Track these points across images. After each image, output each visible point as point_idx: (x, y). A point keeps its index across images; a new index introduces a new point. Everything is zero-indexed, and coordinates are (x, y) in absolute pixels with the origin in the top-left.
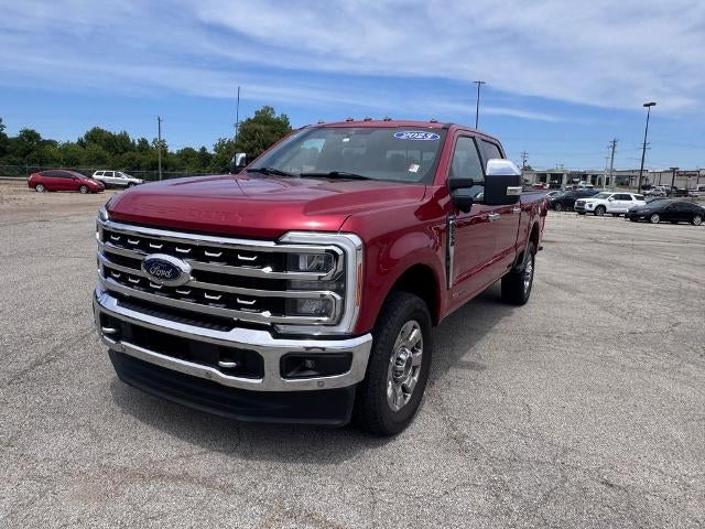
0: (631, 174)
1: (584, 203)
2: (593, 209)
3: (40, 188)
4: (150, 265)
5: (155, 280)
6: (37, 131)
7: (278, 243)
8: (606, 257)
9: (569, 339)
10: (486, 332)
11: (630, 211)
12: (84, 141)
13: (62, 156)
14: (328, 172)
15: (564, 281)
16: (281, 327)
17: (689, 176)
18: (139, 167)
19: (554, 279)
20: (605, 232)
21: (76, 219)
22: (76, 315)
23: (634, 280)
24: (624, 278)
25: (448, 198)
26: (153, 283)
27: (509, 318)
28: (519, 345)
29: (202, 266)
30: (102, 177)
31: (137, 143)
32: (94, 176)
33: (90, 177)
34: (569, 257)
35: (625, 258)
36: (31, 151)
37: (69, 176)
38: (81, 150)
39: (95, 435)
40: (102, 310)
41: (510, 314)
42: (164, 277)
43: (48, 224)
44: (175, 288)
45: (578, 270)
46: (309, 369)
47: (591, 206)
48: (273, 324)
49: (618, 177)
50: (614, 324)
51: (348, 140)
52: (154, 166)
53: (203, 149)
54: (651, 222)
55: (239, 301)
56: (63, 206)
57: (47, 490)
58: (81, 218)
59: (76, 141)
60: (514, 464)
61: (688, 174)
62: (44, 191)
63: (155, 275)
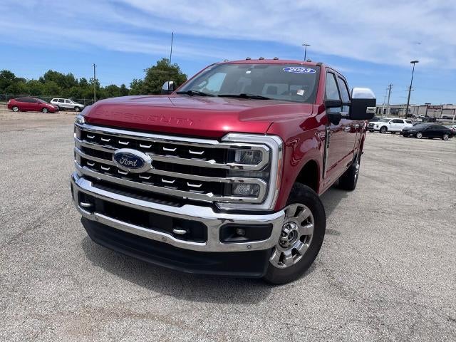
0: (400, 107)
1: (374, 124)
2: (379, 129)
3: (16, 109)
4: (119, 156)
5: (123, 168)
6: (12, 72)
7: (220, 141)
8: (395, 159)
9: (390, 214)
10: (334, 208)
11: (403, 130)
12: (44, 79)
13: (29, 89)
14: (239, 94)
15: (374, 175)
16: (221, 204)
17: (436, 109)
18: (80, 97)
19: (367, 173)
20: (390, 144)
21: (42, 129)
22: (51, 194)
23: (418, 174)
24: (411, 173)
25: (324, 114)
26: (121, 170)
27: (346, 199)
28: (359, 218)
29: (160, 158)
30: (57, 103)
31: (79, 81)
32: (52, 102)
33: (49, 103)
34: (372, 159)
35: (407, 160)
36: (9, 85)
37: (35, 102)
38: (42, 85)
39: (76, 282)
40: (80, 190)
41: (346, 197)
42: (130, 166)
43: (23, 133)
44: (138, 174)
45: (381, 168)
46: (241, 236)
47: (377, 127)
48: (215, 202)
49: (392, 109)
50: (415, 204)
51: (249, 72)
52: (91, 96)
53: (123, 86)
54: (416, 138)
55: (189, 185)
56: (32, 121)
57: (46, 327)
58: (45, 129)
59: (38, 79)
60: (381, 304)
61: (436, 108)
62: (18, 111)
63: (123, 165)
